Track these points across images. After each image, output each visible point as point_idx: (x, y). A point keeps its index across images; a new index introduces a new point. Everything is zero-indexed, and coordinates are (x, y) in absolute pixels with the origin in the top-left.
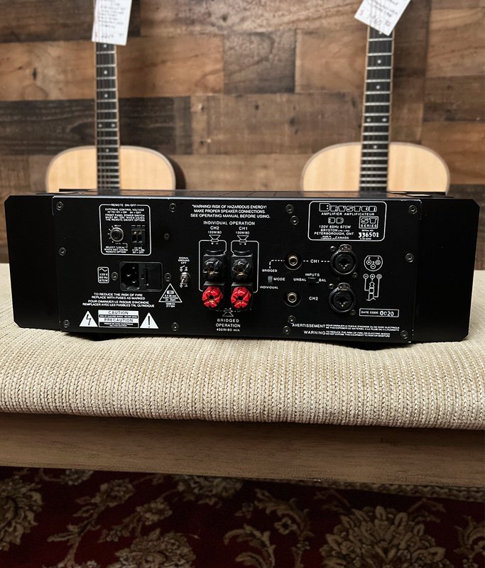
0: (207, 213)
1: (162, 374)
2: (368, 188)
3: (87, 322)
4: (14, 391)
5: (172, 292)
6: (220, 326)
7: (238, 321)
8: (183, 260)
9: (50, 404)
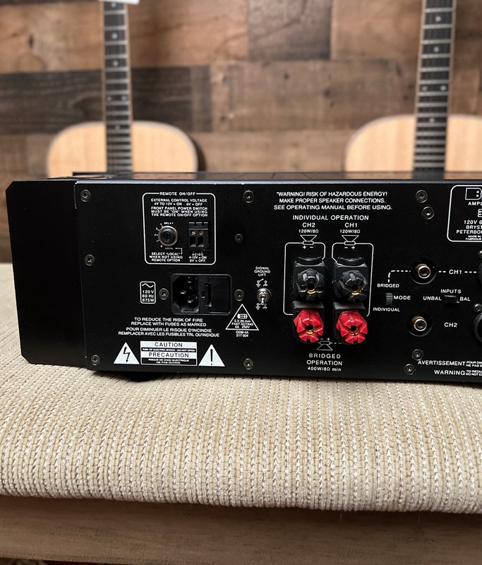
0: (298, 203)
1: (244, 442)
2: (423, 169)
3: (125, 357)
4: (26, 469)
5: (245, 316)
6: (314, 363)
7: (339, 356)
8: (262, 271)
9: (80, 487)
